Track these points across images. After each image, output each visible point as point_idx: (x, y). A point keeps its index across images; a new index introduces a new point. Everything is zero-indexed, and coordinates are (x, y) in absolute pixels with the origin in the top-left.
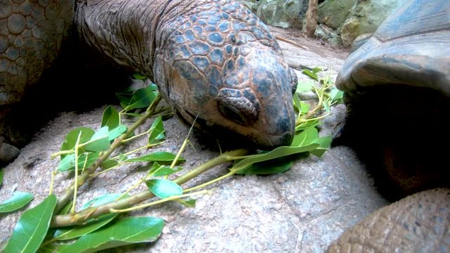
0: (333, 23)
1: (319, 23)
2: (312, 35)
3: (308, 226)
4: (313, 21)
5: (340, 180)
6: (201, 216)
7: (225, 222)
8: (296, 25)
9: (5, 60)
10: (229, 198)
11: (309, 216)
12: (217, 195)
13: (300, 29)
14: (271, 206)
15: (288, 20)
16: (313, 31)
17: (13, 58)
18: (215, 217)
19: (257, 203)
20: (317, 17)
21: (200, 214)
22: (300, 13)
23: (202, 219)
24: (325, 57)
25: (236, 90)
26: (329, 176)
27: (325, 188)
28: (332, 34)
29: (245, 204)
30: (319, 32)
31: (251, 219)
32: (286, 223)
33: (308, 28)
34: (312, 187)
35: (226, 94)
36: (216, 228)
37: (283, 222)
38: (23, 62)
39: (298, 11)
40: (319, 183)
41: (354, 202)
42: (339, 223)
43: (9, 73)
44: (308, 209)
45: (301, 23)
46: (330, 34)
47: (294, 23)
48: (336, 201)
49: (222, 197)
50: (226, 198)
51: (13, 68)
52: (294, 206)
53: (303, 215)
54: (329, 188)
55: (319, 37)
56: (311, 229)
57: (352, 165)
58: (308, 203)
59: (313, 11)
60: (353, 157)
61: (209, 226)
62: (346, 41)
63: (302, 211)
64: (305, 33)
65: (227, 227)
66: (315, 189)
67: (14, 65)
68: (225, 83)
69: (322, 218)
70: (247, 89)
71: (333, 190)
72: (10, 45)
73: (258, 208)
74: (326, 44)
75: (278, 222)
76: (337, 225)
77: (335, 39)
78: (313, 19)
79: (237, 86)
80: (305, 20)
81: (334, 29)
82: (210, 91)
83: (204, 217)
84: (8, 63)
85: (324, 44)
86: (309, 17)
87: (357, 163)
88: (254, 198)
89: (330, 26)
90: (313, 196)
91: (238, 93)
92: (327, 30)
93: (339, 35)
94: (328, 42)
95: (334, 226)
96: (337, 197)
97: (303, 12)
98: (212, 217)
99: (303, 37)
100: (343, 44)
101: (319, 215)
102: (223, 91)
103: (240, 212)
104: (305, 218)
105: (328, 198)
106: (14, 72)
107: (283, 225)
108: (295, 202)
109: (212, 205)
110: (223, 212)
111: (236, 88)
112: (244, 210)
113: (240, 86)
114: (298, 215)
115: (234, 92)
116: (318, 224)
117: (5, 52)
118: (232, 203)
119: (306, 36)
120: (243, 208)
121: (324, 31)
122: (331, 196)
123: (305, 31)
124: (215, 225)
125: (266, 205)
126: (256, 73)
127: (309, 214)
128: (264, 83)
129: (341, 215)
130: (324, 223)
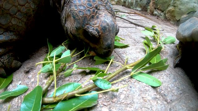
0: (162, 9)
1: (155, 9)
2: (152, 14)
3: (171, 106)
4: (153, 8)
5: (181, 84)
6: (124, 103)
7: (136, 105)
8: (144, 9)
9: (16, 18)
10: (136, 93)
11: (171, 101)
12: (129, 91)
13: (146, 11)
14: (155, 97)
15: (141, 7)
16: (153, 12)
17: (20, 17)
18: (130, 103)
19: (149, 95)
20: (155, 6)
21: (123, 101)
22: (147, 4)
23: (124, 104)
24: (160, 24)
25: (93, 27)
26: (176, 82)
27: (176, 88)
28: (162, 14)
29: (143, 95)
30: (155, 12)
31: (148, 103)
32: (163, 105)
33: (150, 11)
34: (171, 87)
35: (88, 28)
36: (132, 109)
37: (161, 105)
38: (25, 20)
39: (146, 3)
40: (173, 85)
41: (187, 94)
42: (184, 105)
43: (18, 26)
44: (171, 98)
45: (147, 8)
46: (160, 14)
47: (144, 8)
48: (181, 94)
49: (132, 92)
50: (134, 93)
51: (20, 23)
52: (164, 96)
53: (169, 101)
54: (178, 88)
55: (155, 15)
56: (173, 108)
57: (185, 77)
58: (170, 95)
59: (153, 3)
60: (184, 73)
61: (128, 108)
62: (168, 17)
63: (168, 99)
64: (149, 13)
65: (137, 108)
66: (172, 88)
67: (21, 21)
68: (89, 23)
69: (176, 102)
70: (97, 28)
71: (179, 89)
72: (19, 11)
73: (150, 98)
74: (159, 18)
75: (159, 105)
76: (184, 106)
77: (163, 16)
78: (153, 7)
79: (94, 26)
80: (149, 7)
81: (163, 11)
82: (82, 25)
83: (125, 103)
84: (17, 20)
85: (158, 18)
86: (151, 6)
87: (186, 75)
88: (147, 93)
89: (160, 10)
90: (172, 91)
91: (93, 28)
92: (159, 12)
93: (164, 14)
94: (160, 17)
95: (182, 106)
96: (181, 92)
97: (148, 3)
98: (129, 103)
99: (148, 15)
100: (166, 19)
101: (175, 101)
102: (87, 26)
103: (142, 100)
104: (169, 102)
105: (178, 92)
106: (20, 25)
107: (162, 106)
108: (165, 95)
109: (128, 96)
110: (134, 100)
111: (93, 26)
112: (144, 99)
113: (95, 26)
114: (166, 101)
115: (92, 28)
116: (176, 105)
117: (16, 14)
118: (137, 95)
119: (149, 15)
120: (143, 98)
121: (158, 12)
122: (179, 91)
123: (149, 12)
124: (131, 107)
125: (153, 96)
126: (102, 22)
127: (171, 100)
128: (105, 27)
129: (184, 101)
130: (178, 105)
